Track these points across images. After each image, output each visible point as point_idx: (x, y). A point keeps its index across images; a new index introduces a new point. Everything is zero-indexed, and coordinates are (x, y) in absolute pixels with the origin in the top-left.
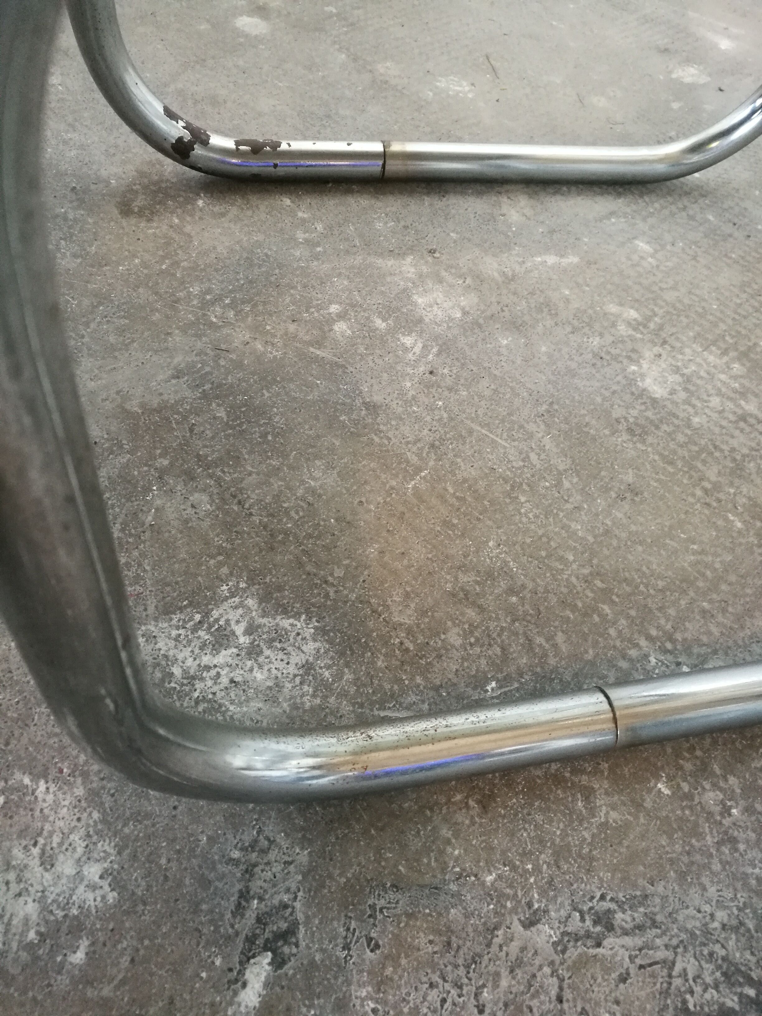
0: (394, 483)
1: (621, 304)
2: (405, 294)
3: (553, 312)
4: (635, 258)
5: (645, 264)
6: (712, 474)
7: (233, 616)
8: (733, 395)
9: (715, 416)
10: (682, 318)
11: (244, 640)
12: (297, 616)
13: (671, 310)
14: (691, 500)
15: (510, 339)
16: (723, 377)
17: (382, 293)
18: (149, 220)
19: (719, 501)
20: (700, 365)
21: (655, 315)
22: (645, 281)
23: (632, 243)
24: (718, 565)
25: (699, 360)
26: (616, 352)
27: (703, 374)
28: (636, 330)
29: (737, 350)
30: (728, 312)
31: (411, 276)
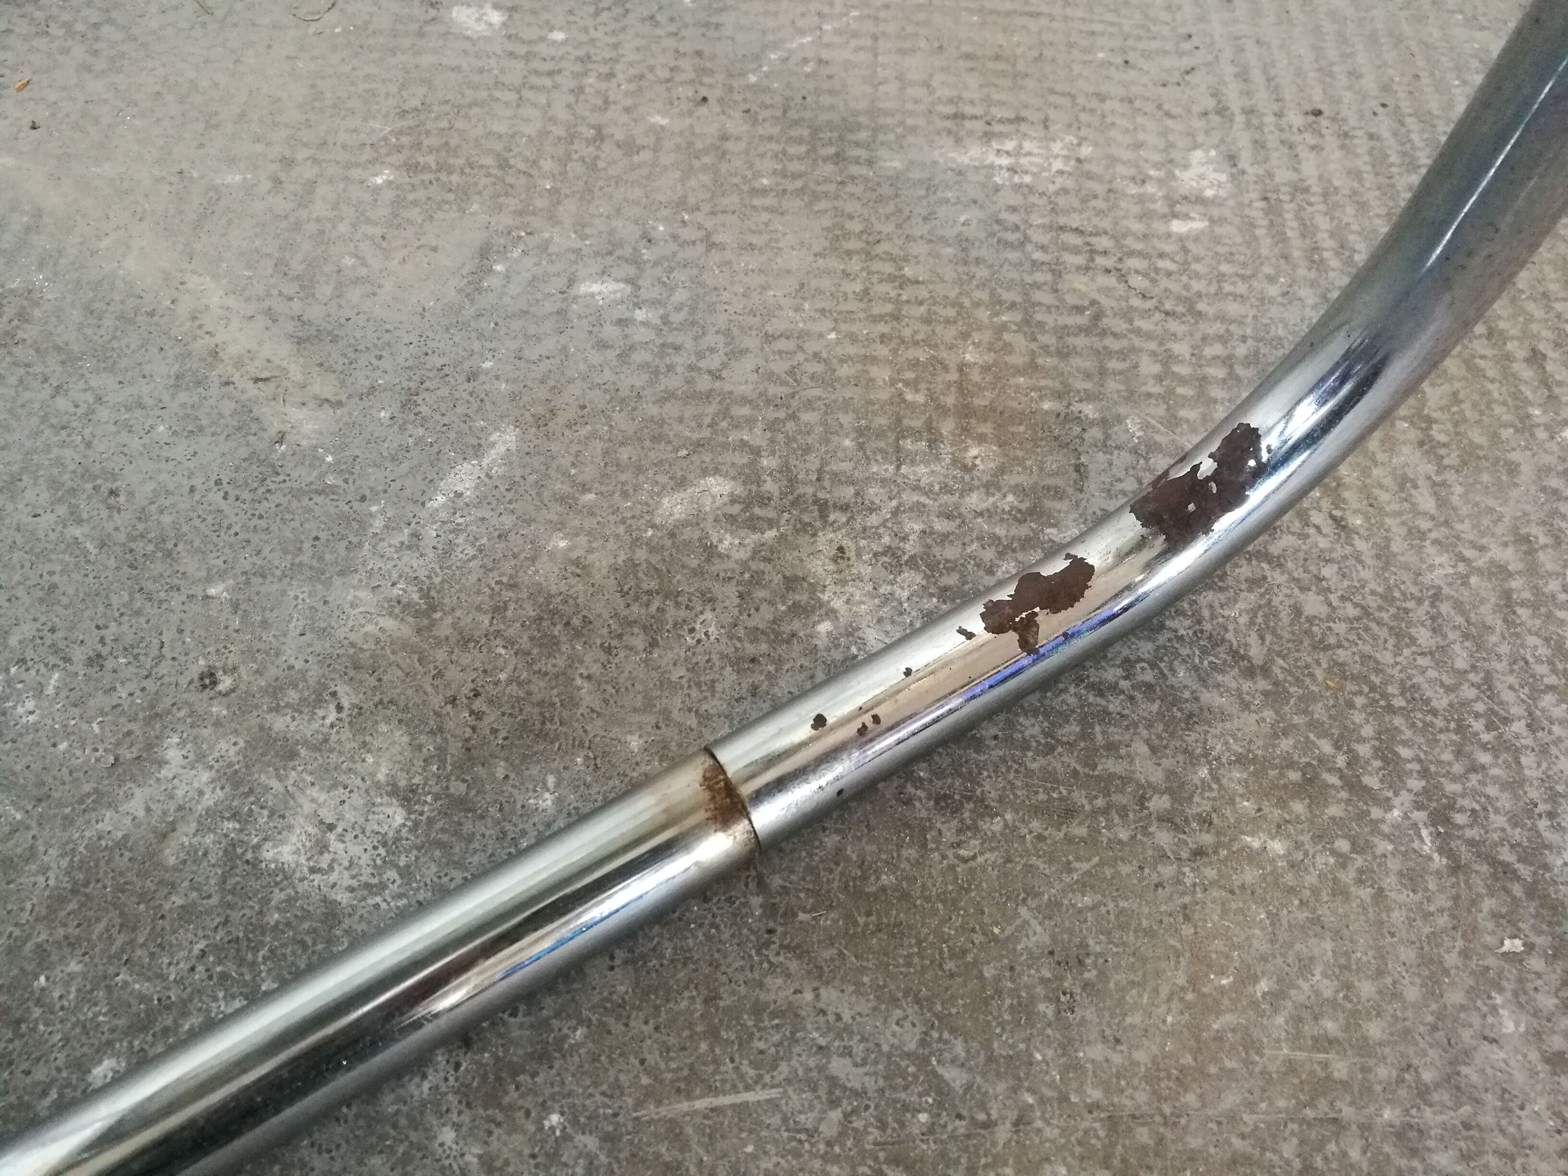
1: (682, 483)
3: (576, 622)
4: (610, 332)
5: (641, 335)
8: (1023, 531)
10: (808, 417)
13: (772, 414)
14: (1168, 871)
15: (551, 780)
16: (974, 500)
19: (1206, 822)
20: (918, 509)
22: (673, 382)
23: (576, 298)
24: (1328, 989)
25: (910, 498)
26: (763, 618)
27: (941, 526)
28: (753, 524)
29: (944, 411)
30: (863, 330)
31: (212, 797)
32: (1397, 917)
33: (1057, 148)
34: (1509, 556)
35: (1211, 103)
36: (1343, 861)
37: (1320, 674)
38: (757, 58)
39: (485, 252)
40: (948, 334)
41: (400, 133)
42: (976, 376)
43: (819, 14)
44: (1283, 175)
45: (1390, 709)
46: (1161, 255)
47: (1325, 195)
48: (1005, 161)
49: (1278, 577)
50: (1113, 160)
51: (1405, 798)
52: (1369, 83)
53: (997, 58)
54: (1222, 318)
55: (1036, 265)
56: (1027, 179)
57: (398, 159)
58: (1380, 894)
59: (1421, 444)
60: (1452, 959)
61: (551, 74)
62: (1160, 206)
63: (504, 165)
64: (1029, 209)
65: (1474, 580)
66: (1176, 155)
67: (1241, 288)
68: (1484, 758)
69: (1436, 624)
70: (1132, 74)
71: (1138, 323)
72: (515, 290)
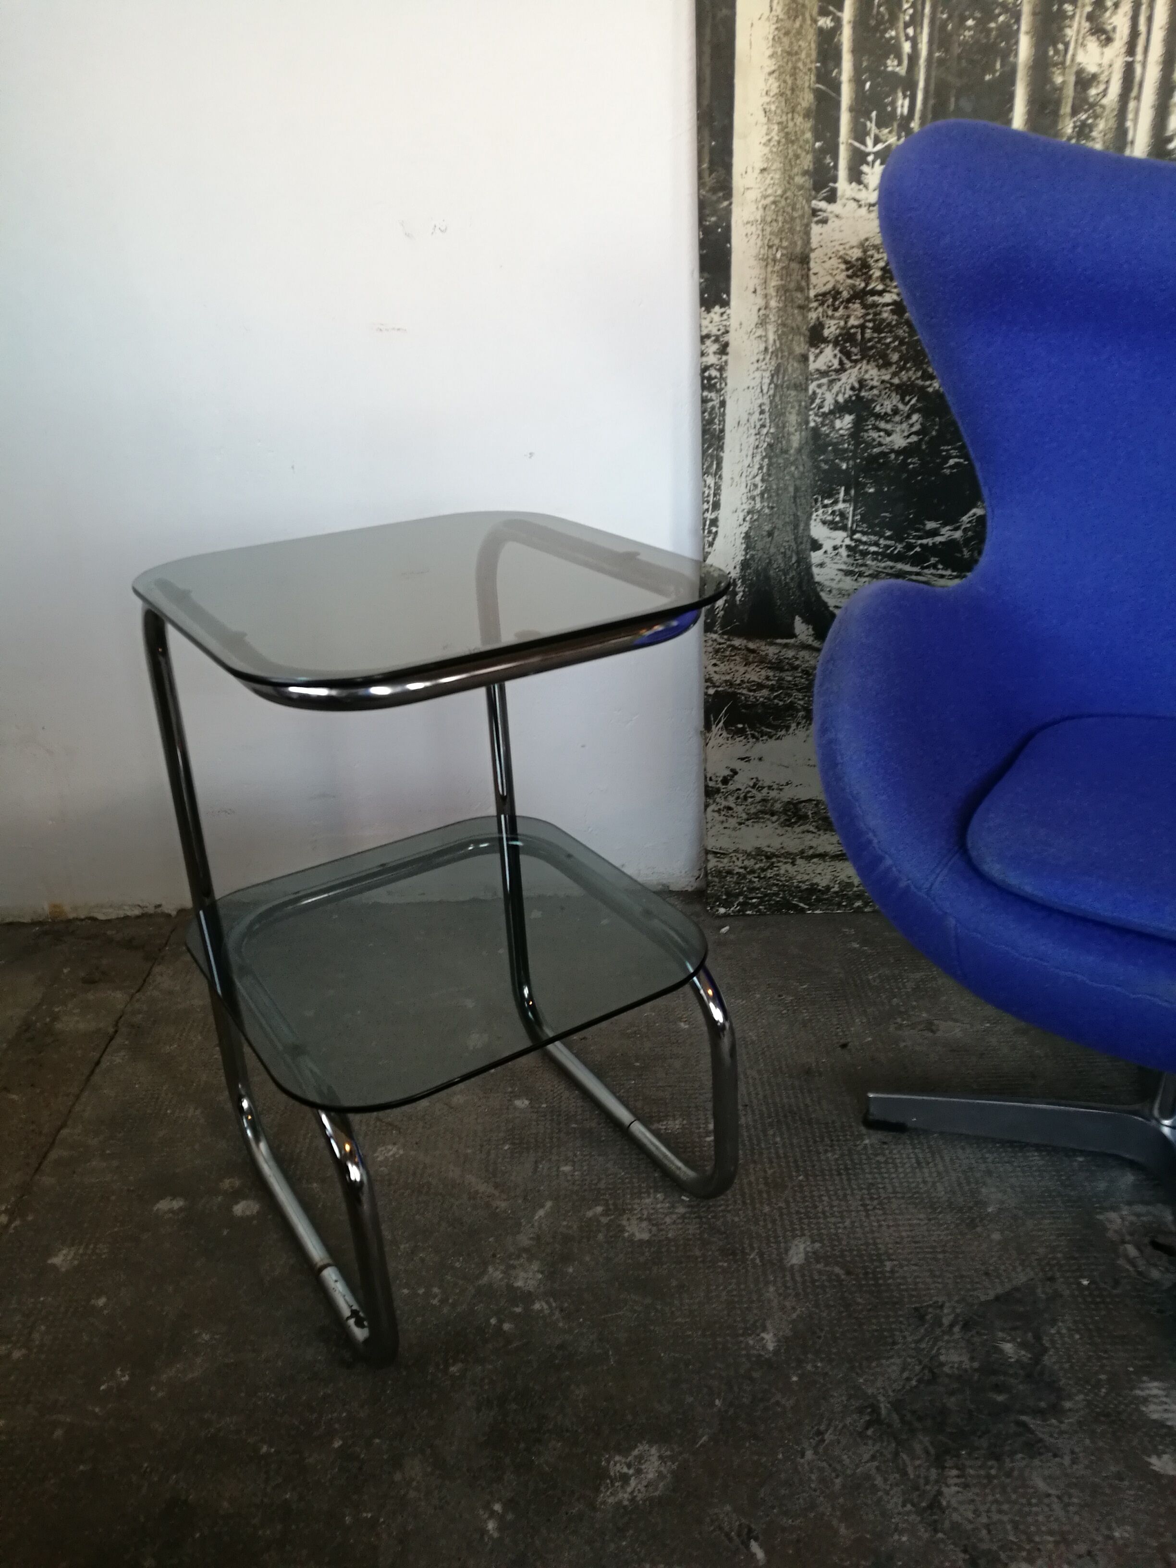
0: (605, 1368)
1: (590, 1209)
2: (510, 1287)
3: (571, 1238)
4: (569, 1178)
5: (577, 1178)
6: (698, 1253)
7: (618, 1467)
9: (673, 1227)
10: (618, 1192)
11: (631, 1472)
12: (636, 1447)
13: (610, 1192)
15: (571, 1267)
16: (659, 1206)
17: (501, 1295)
20: (646, 1208)
21: (607, 1200)
22: (586, 1187)
23: (560, 1171)
25: (644, 1206)
26: (612, 1233)
27: (652, 1211)
28: (608, 1215)
31: (501, 1276)
33: (677, 1122)
39: (536, 1162)
41: (509, 1135)
52: (761, 1096)
57: (509, 1142)
63: (536, 1141)
68: (772, 1245)
69: (765, 1220)
72: (545, 1170)
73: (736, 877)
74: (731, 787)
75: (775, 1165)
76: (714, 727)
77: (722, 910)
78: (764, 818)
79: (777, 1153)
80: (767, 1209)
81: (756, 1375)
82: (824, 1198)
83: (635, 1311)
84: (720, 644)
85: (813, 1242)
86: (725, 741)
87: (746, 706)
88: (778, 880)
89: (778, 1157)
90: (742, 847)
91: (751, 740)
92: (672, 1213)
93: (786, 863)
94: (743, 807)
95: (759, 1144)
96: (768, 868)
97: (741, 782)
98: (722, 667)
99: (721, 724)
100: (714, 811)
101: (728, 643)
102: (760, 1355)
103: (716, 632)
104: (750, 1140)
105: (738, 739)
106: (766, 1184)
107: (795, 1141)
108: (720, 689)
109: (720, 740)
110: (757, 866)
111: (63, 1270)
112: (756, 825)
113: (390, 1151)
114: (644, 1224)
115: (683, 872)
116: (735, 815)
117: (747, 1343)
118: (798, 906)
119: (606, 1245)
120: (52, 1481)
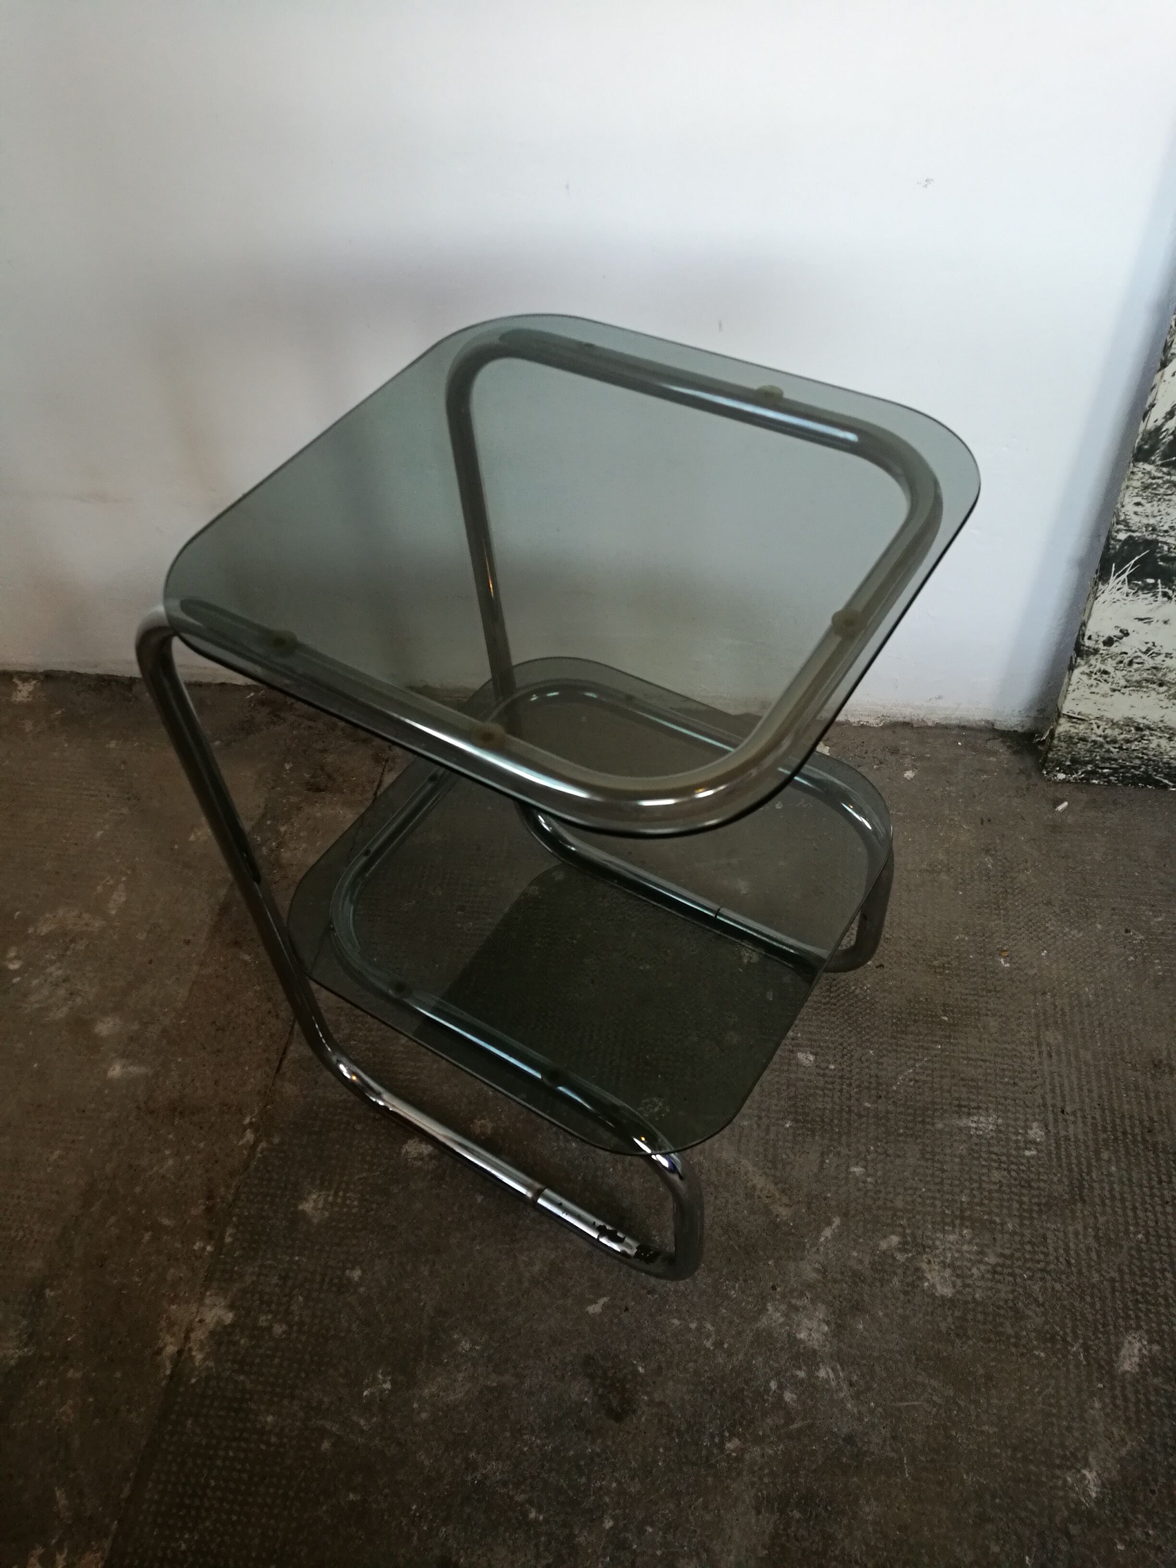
0: (899, 1481)
1: (885, 1237)
2: (793, 1340)
3: (862, 1278)
4: (861, 1185)
5: (870, 1187)
6: (1010, 1331)
8: (979, 1258)
9: (982, 1283)
10: (918, 1217)
13: (908, 1215)
14: (1014, 1358)
15: (861, 1321)
16: (965, 1247)
17: (782, 1349)
18: (634, 1412)
20: (950, 1249)
21: (904, 1228)
22: (880, 1203)
23: (850, 1173)
24: (1053, 1392)
25: (948, 1245)
26: (910, 1279)
27: (956, 1255)
28: (905, 1251)
29: (956, 1217)
30: (933, 1187)
31: (781, 1320)
32: (1072, 1376)
33: (990, 1119)
34: (1115, 1275)
35: (1041, 1101)
36: (1059, 1360)
37: (1058, 1307)
38: (895, 1078)
39: (822, 1154)
40: (957, 1190)
41: (790, 1107)
42: (965, 1206)
43: (915, 1060)
44: (1063, 1133)
45: (1076, 1319)
46: (1022, 1164)
47: (1075, 1142)
48: (974, 1125)
49: (1048, 1278)
50: (1008, 1125)
51: (1078, 1344)
52: (1095, 1095)
53: (972, 1080)
54: (1039, 1188)
55: (983, 1166)
56: (981, 1133)
57: (791, 1117)
58: (1068, 1369)
59: (1095, 1237)
60: (1085, 1387)
61: (832, 1083)
62: (1022, 1144)
63: (823, 1121)
64: (981, 1144)
65: (1105, 1283)
66: (1028, 1123)
67: (1045, 1178)
68: (1100, 1336)
69: (1092, 1295)
70: (1017, 1088)
71: (1014, 1189)
72: (833, 1169)
73: (1089, 745)
74: (1115, 649)
75: (1108, 1210)
76: (1112, 578)
77: (1061, 776)
78: (1147, 687)
79: (1112, 1190)
80: (1096, 1278)
81: (1074, 1530)
82: (1167, 1274)
83: (935, 1404)
84: (1154, 478)
85: (1150, 1342)
86: (1124, 597)
87: (1165, 559)
88: (1143, 754)
89: (1113, 1198)
90: (1108, 715)
91: (1160, 597)
92: (981, 1262)
93: (1161, 737)
94: (1124, 672)
95: (1089, 1173)
96: (1136, 740)
97: (1130, 646)
98: (1148, 508)
99: (1124, 576)
100: (1083, 673)
101: (1168, 477)
102: (1081, 1503)
103: (1153, 463)
104: (1079, 1164)
105: (1142, 596)
106: (1097, 1238)
107: (1135, 1176)
108: (1135, 535)
109: (1118, 595)
110: (1122, 736)
111: (315, 1221)
112: (1134, 694)
113: (655, 1105)
114: (948, 1273)
115: (1017, 711)
116: (1110, 680)
117: (1065, 1481)
118: (1162, 782)
119: (902, 1297)
120: (324, 1508)
